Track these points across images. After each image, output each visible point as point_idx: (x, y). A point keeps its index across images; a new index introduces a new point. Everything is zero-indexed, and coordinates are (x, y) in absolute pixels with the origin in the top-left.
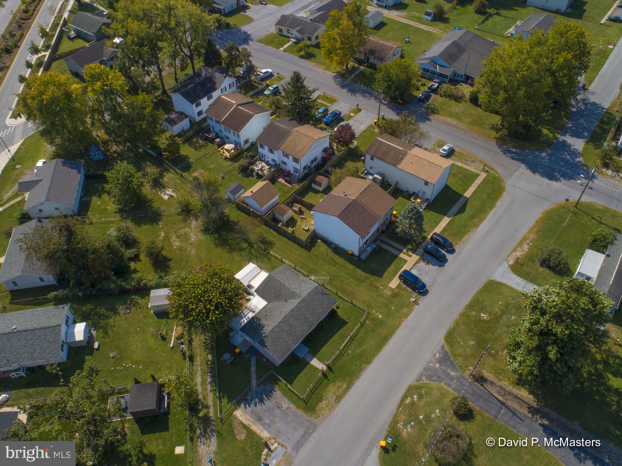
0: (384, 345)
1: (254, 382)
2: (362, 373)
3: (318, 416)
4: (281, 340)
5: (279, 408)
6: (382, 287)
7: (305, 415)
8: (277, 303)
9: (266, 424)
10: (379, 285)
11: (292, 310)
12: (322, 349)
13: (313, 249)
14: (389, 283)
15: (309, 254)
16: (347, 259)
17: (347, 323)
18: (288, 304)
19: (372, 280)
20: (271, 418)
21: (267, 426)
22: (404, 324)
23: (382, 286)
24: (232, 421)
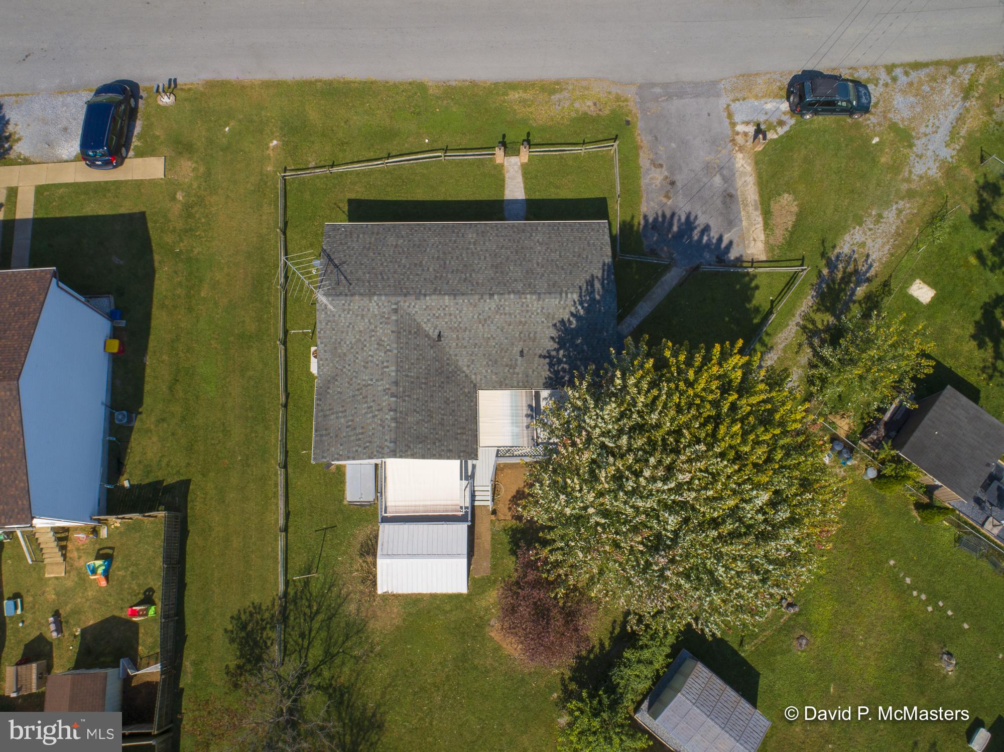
0: (348, 83)
1: (672, 278)
2: (454, 84)
3: (618, 98)
5: (673, 183)
6: (180, 196)
7: (640, 124)
8: (463, 362)
9: (725, 179)
10: (177, 209)
11: (454, 293)
12: (472, 198)
13: (170, 481)
14: (153, 183)
15: (197, 479)
16: (143, 349)
17: (351, 202)
18: (441, 324)
19: (169, 239)
20: (705, 180)
21: (725, 172)
22: (260, 75)
23: (173, 198)
24: (780, 248)
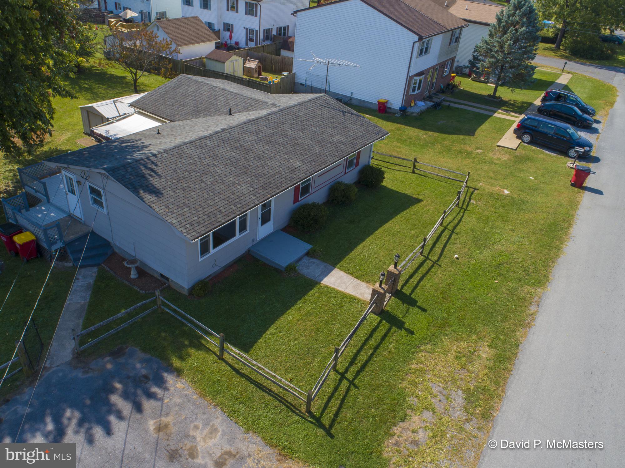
4: (209, 180)
6: (479, 151)
8: (196, 120)
10: (469, 148)
14: (495, 142)
18: (237, 116)
